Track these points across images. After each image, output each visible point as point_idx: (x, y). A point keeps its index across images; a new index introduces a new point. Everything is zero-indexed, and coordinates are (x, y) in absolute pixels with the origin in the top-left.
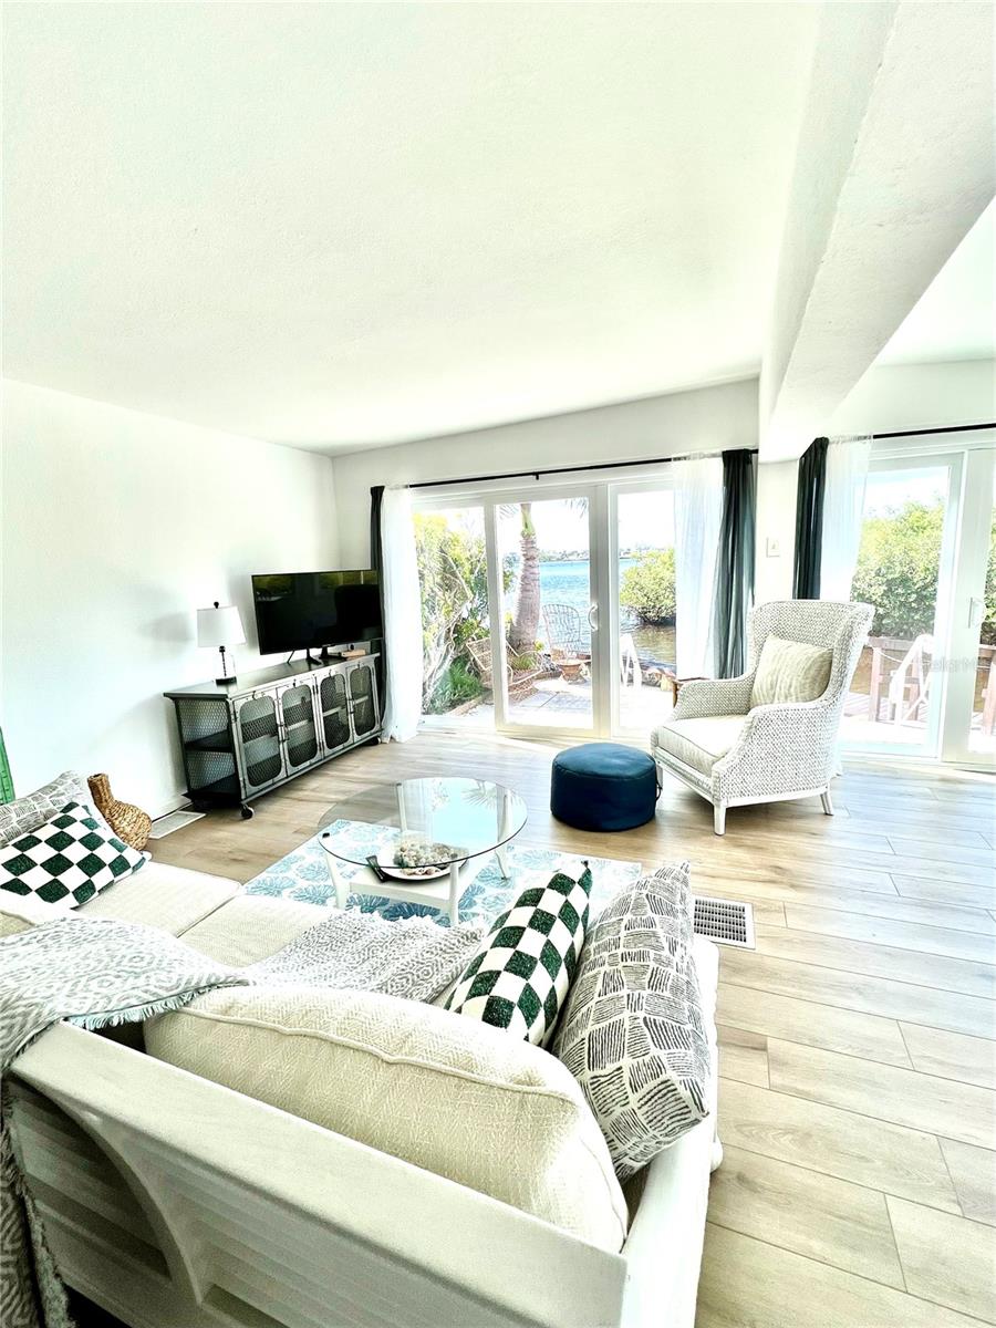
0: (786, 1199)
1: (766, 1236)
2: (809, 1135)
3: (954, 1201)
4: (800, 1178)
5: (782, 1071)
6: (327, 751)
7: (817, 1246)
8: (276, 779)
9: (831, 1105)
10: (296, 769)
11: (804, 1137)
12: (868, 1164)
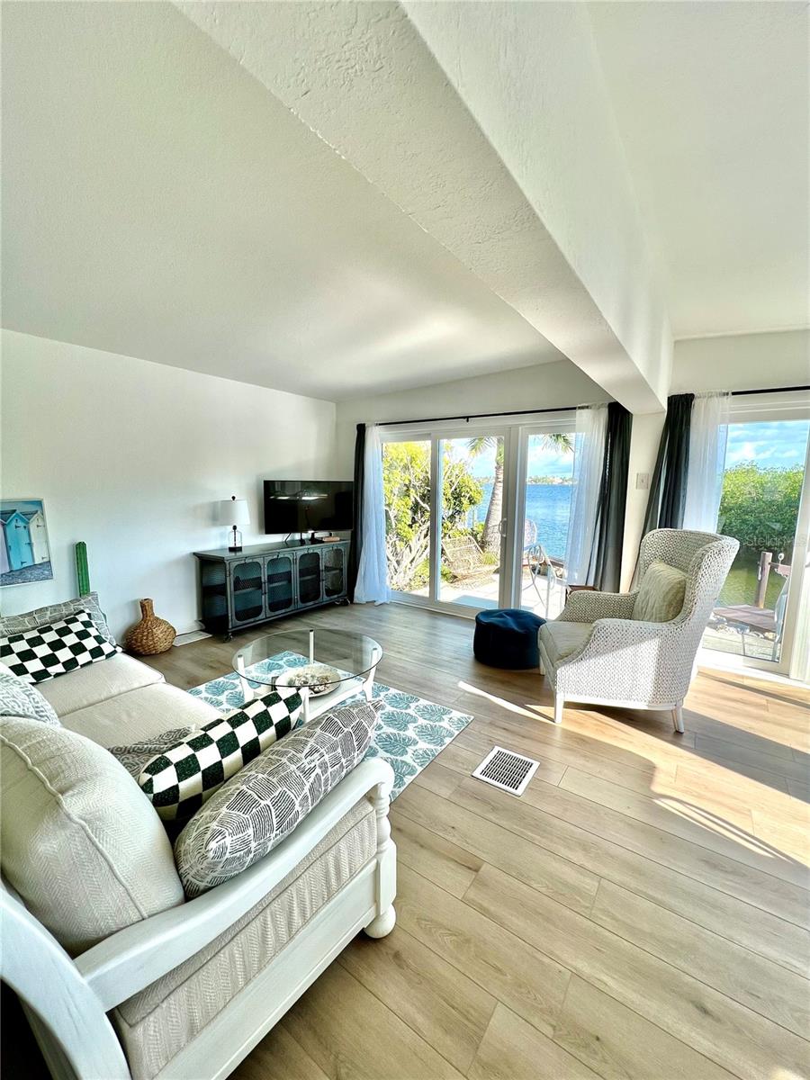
0: (421, 979)
1: (388, 1001)
2: (468, 941)
3: (552, 1026)
4: (442, 969)
5: (480, 890)
6: (300, 605)
7: (420, 1019)
8: (257, 619)
9: (502, 925)
10: (273, 614)
11: (464, 941)
12: (501, 977)
